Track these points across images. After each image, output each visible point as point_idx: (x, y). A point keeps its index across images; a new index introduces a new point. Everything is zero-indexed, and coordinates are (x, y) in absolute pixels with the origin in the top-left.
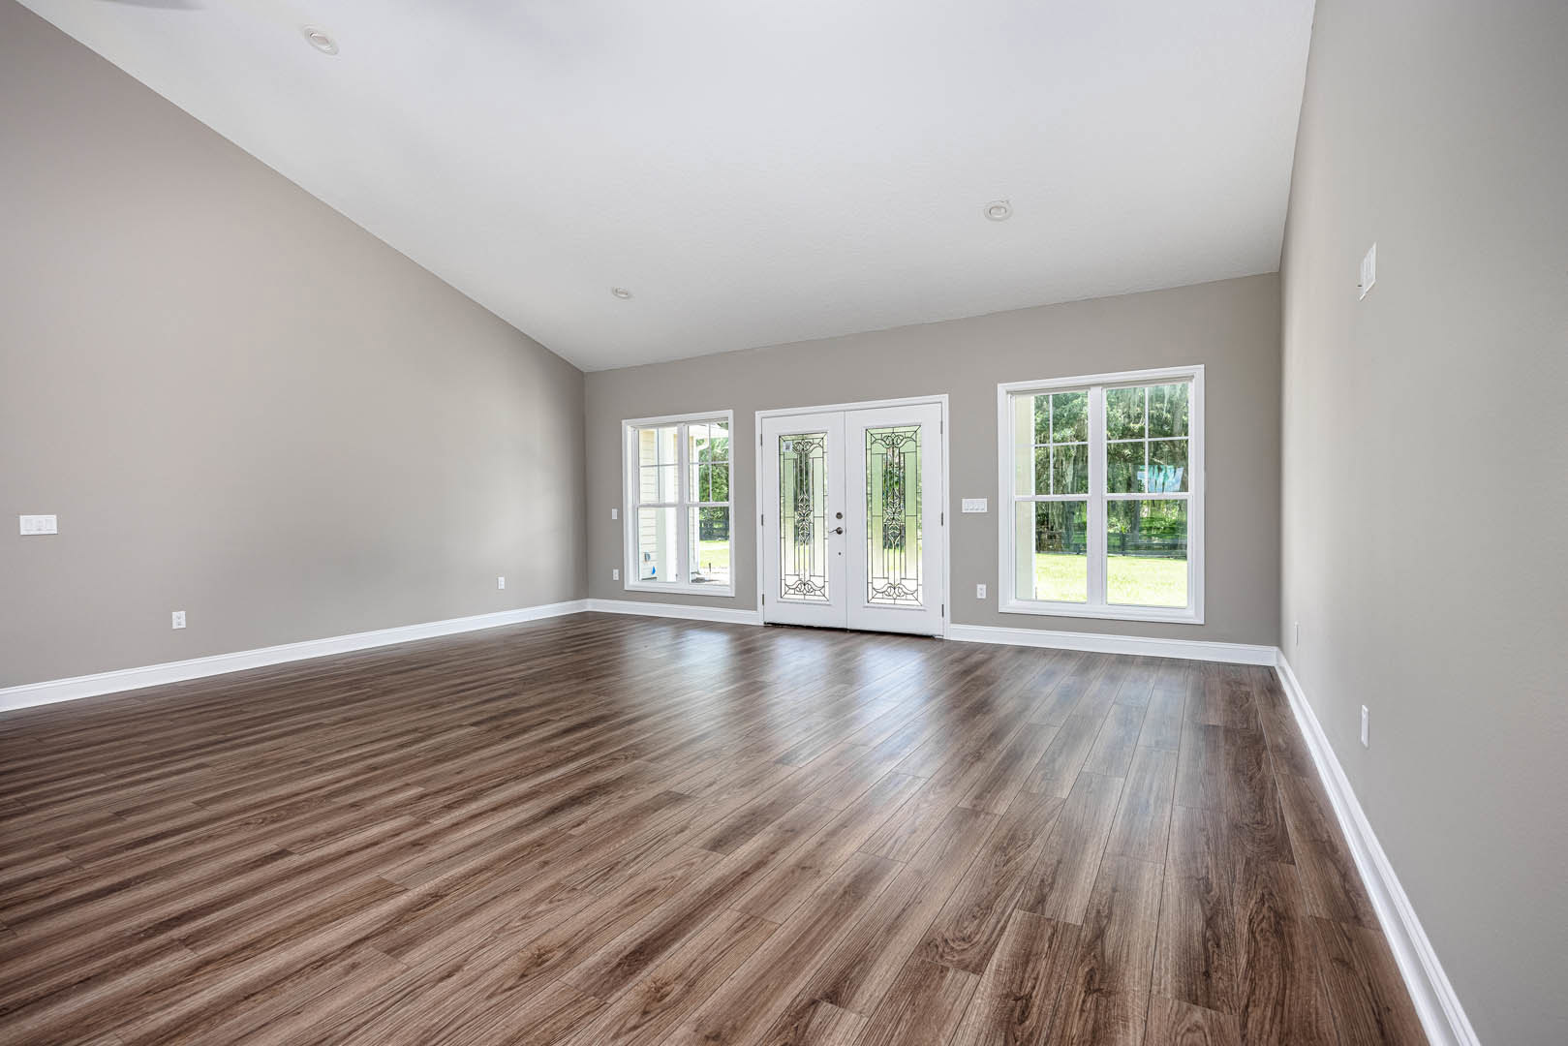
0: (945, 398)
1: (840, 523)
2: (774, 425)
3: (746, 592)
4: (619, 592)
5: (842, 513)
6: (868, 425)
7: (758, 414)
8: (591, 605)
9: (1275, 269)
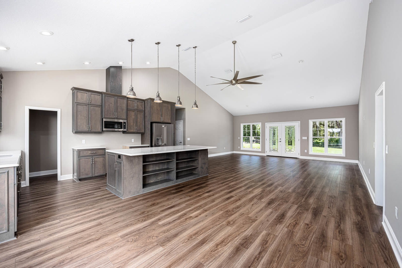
0: (300, 122)
1: (280, 140)
2: (268, 125)
3: (263, 150)
4: (240, 150)
5: (281, 138)
6: (286, 125)
7: (266, 123)
8: (235, 152)
9: (358, 104)
